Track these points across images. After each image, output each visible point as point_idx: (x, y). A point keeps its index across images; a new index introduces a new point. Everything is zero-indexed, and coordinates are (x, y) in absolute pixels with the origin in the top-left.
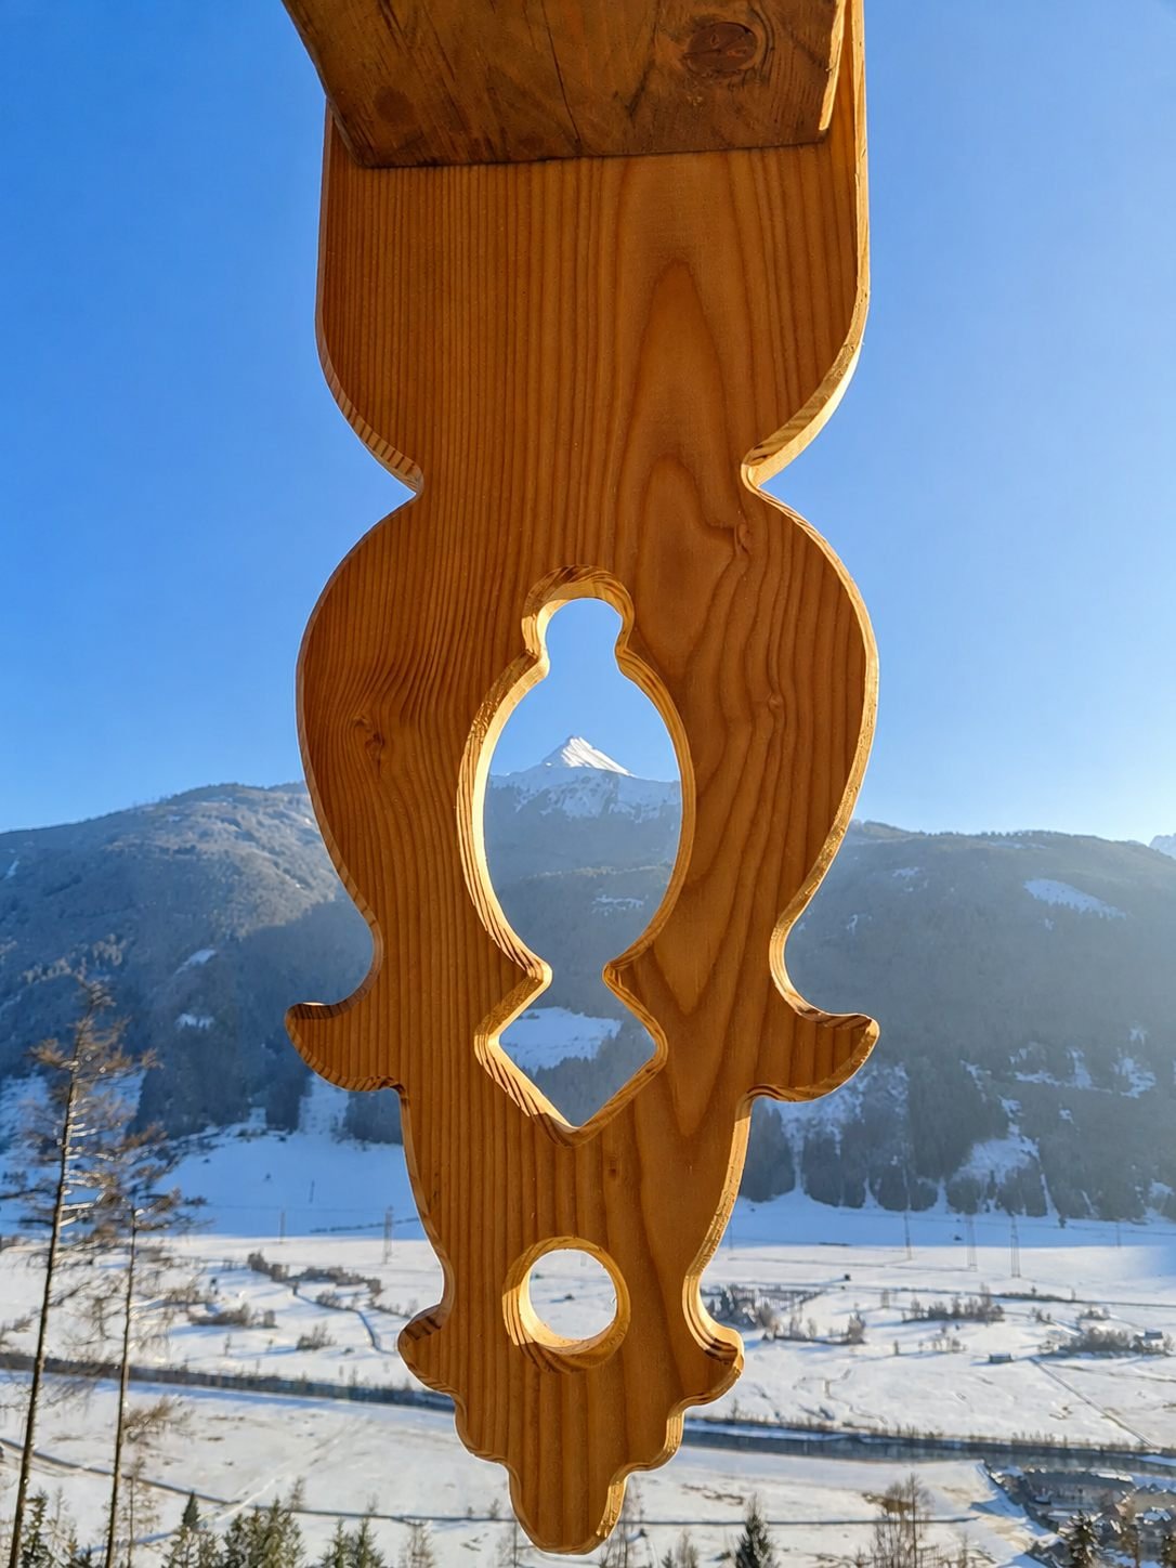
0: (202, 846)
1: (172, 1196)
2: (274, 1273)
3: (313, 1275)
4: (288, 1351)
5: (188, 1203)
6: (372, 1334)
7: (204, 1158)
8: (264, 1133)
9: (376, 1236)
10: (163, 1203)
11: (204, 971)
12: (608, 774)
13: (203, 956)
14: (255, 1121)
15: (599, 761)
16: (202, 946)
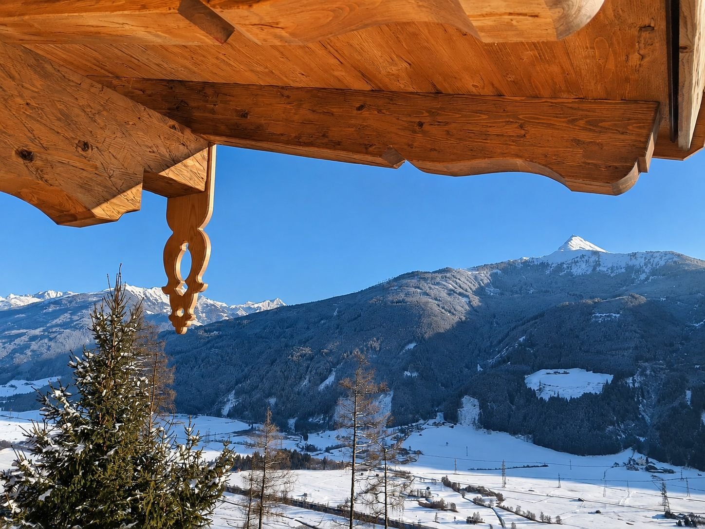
0: (407, 299)
1: (408, 449)
2: (454, 487)
3: (470, 489)
4: (462, 522)
5: (415, 453)
6: (500, 520)
7: (419, 433)
8: (443, 424)
9: (498, 474)
10: (404, 452)
11: (412, 353)
12: (595, 253)
13: (411, 346)
14: (439, 418)
15: (588, 246)
16: (410, 342)
